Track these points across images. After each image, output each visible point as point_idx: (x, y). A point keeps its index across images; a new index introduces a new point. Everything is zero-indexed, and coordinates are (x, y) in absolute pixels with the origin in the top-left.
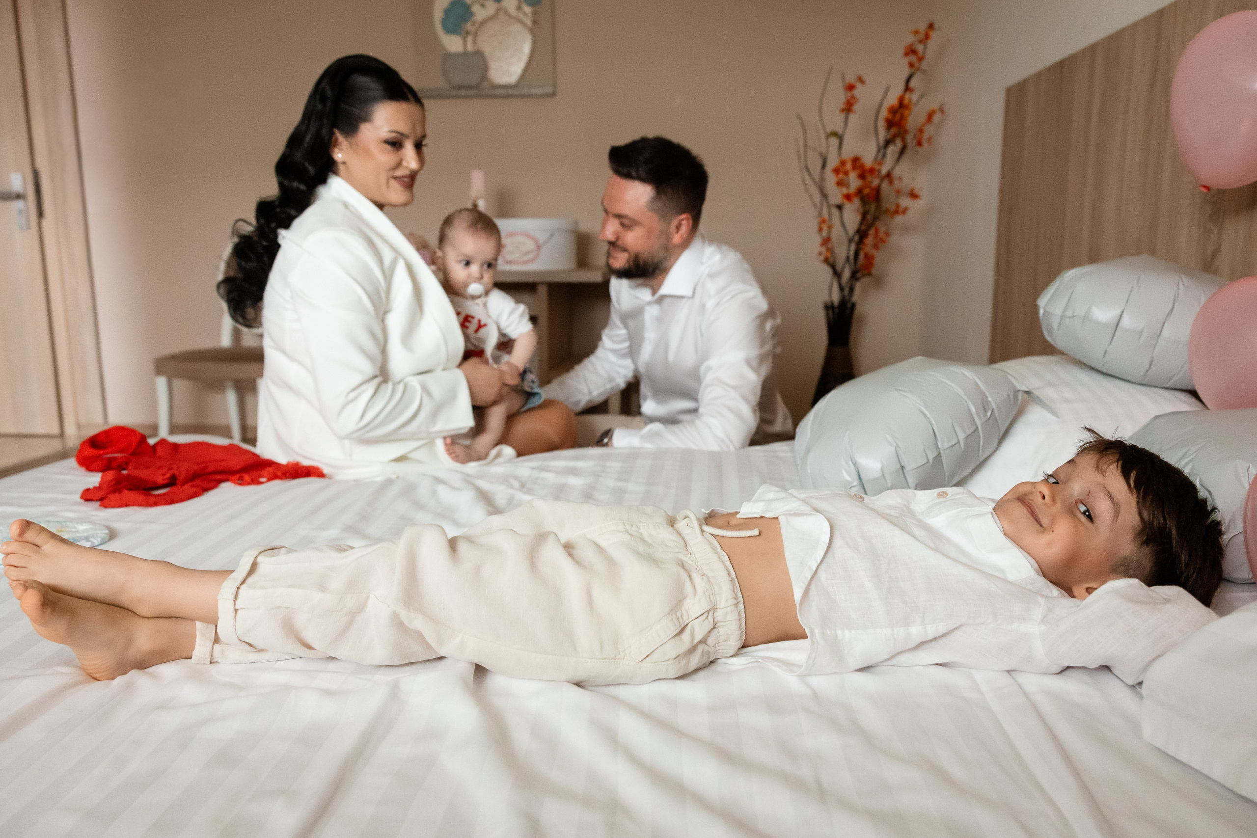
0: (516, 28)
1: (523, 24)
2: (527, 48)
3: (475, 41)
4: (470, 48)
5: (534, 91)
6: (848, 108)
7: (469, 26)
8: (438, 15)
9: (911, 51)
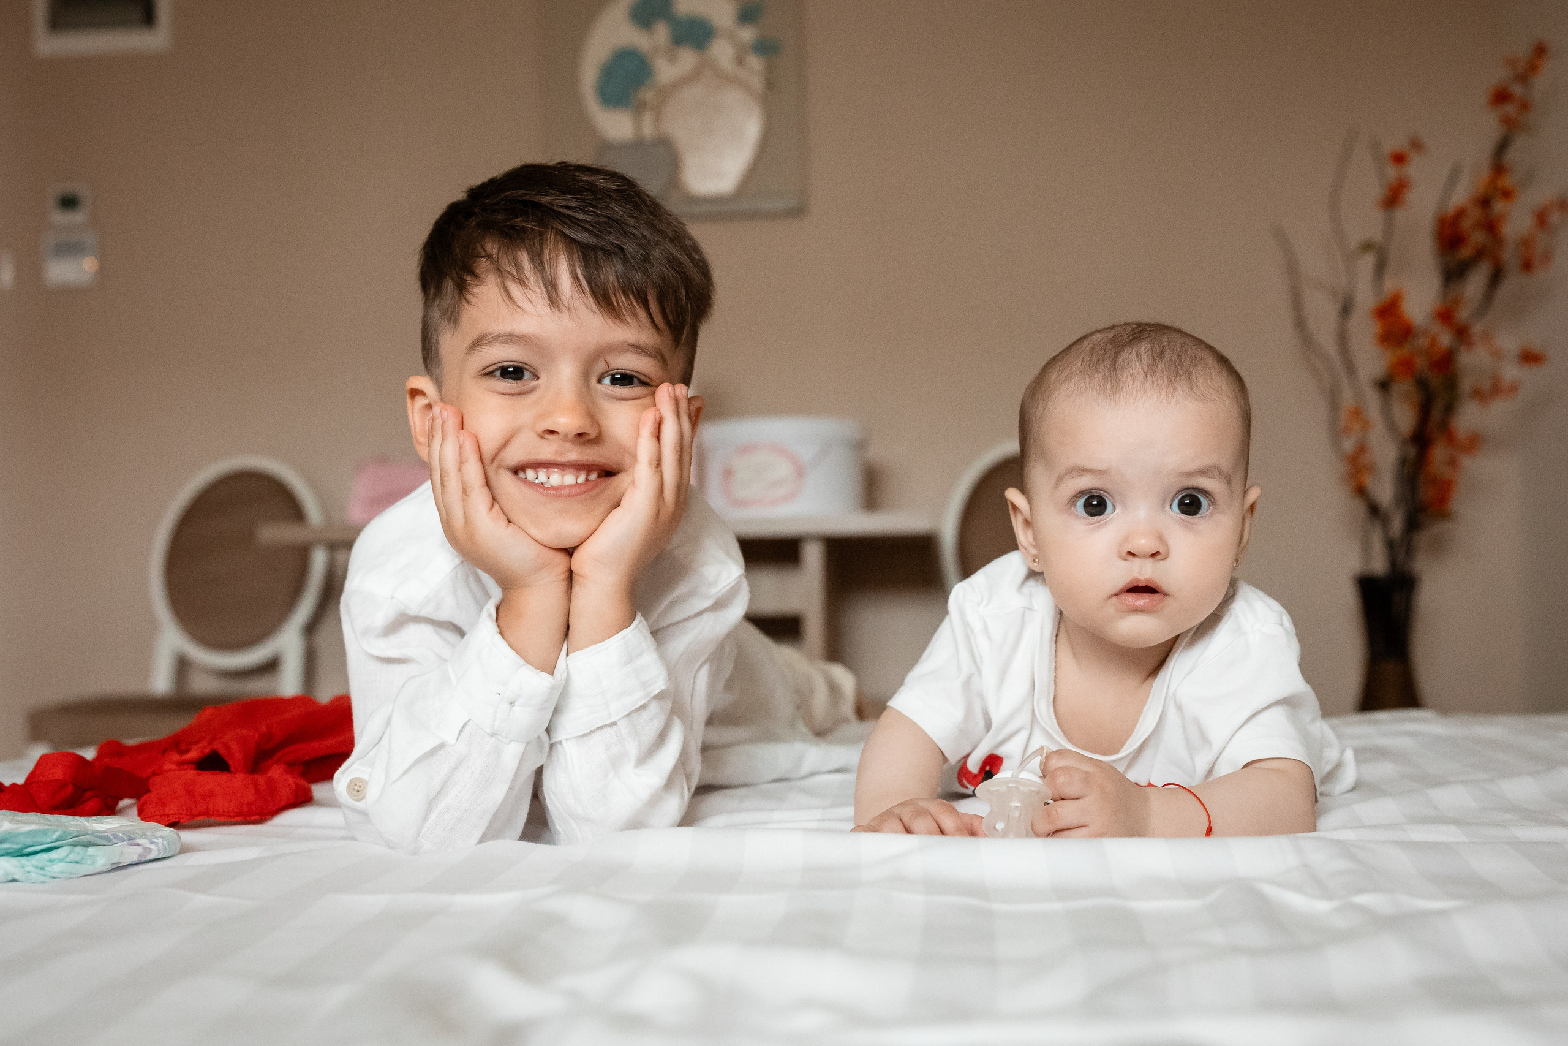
0: (733, 97)
1: (745, 87)
2: (752, 128)
3: (657, 120)
4: (648, 130)
5: (768, 205)
6: (1393, 198)
7: (648, 95)
8: (589, 75)
9: (1501, 97)
